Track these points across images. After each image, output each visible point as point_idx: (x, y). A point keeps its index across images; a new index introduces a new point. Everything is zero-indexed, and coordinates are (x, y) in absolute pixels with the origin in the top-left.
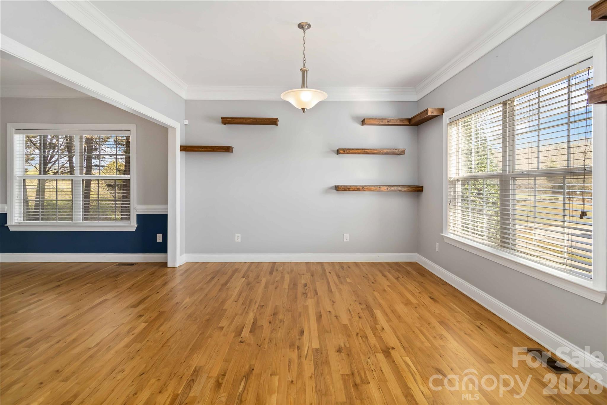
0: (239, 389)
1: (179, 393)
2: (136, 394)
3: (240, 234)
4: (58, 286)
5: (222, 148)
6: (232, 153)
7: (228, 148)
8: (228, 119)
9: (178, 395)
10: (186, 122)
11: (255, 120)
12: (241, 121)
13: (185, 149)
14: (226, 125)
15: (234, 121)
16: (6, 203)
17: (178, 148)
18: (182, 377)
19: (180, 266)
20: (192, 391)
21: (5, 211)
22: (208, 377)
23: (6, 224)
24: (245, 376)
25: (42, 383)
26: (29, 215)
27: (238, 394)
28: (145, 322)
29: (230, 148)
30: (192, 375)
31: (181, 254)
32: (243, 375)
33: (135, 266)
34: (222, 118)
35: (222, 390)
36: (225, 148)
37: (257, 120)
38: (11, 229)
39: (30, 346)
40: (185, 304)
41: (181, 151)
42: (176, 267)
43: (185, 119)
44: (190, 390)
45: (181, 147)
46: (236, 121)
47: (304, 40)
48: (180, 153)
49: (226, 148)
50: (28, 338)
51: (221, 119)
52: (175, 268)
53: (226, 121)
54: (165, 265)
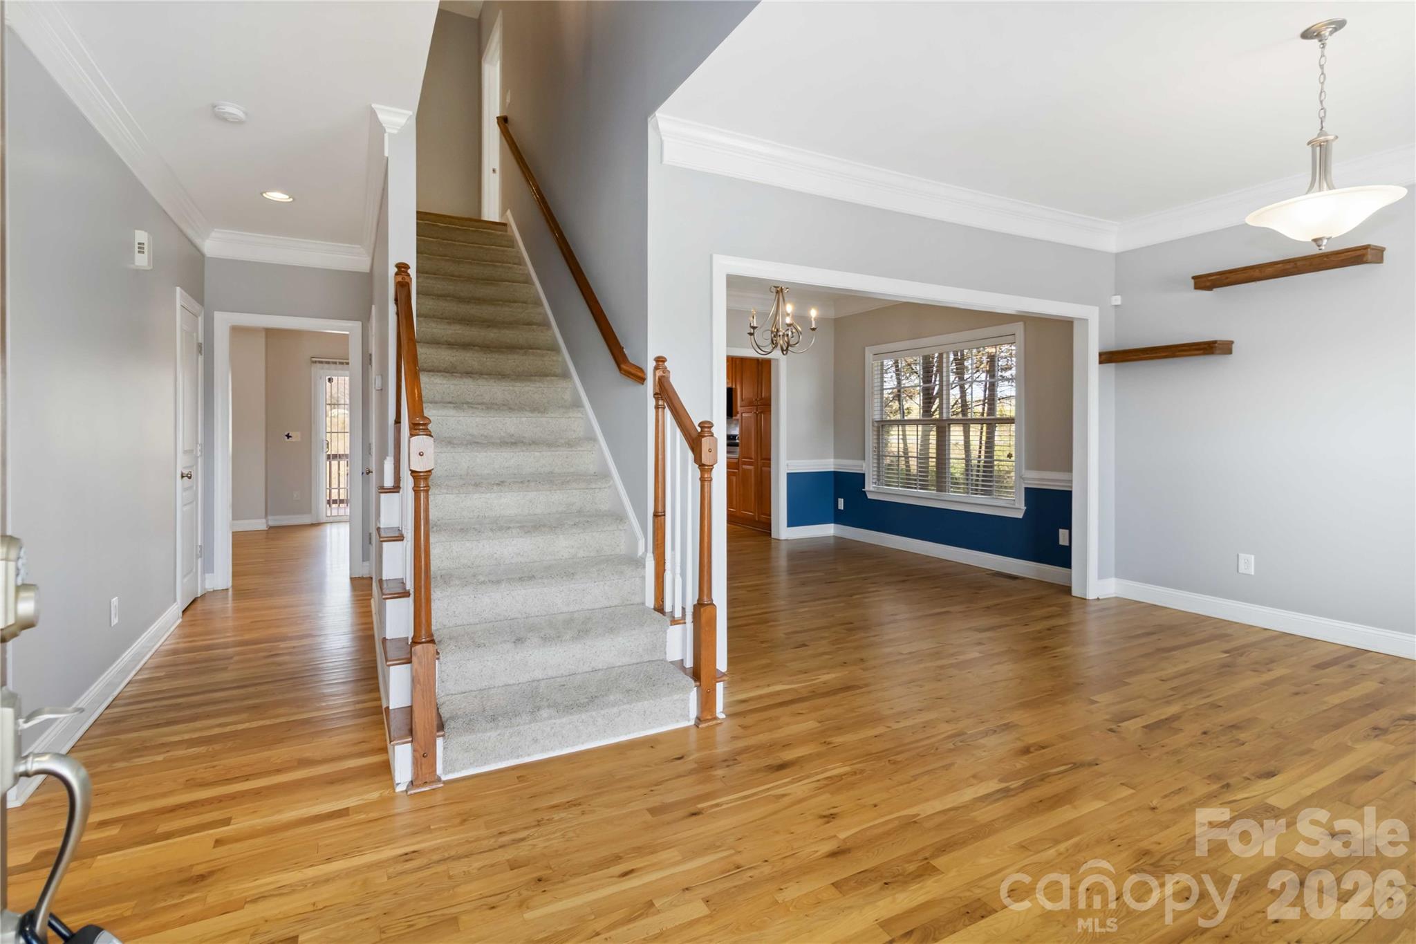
0: (1051, 768)
1: (969, 732)
2: (920, 710)
3: (1253, 557)
4: (904, 581)
5: (1194, 347)
6: (1231, 355)
7: (1211, 345)
8: (1210, 278)
9: (966, 733)
10: (1117, 300)
11: (1292, 264)
12: (1246, 275)
13: (1107, 357)
14: (1215, 289)
15: (1227, 278)
16: (864, 459)
17: (1096, 358)
18: (983, 722)
19: (1098, 599)
20: (986, 739)
21: (862, 470)
22: (1018, 739)
23: (864, 488)
24: (1075, 764)
25: (845, 663)
26: (910, 479)
27: (1045, 772)
28: (980, 652)
29: (1216, 345)
30: (998, 726)
31: (1102, 576)
32: (1074, 761)
33: (1017, 581)
34: (1193, 278)
35: (1026, 757)
36: (1202, 346)
37: (1295, 264)
38: (870, 496)
39: (850, 630)
40: (1057, 653)
41: (1101, 362)
42: (1087, 598)
43: (1115, 295)
44: (983, 737)
45: (1101, 355)
46: (1233, 277)
47: (1322, 67)
48: (1100, 369)
49: (1206, 346)
50: (851, 623)
51: (1193, 281)
52: (1085, 599)
53: (1205, 282)
54: (1067, 590)
